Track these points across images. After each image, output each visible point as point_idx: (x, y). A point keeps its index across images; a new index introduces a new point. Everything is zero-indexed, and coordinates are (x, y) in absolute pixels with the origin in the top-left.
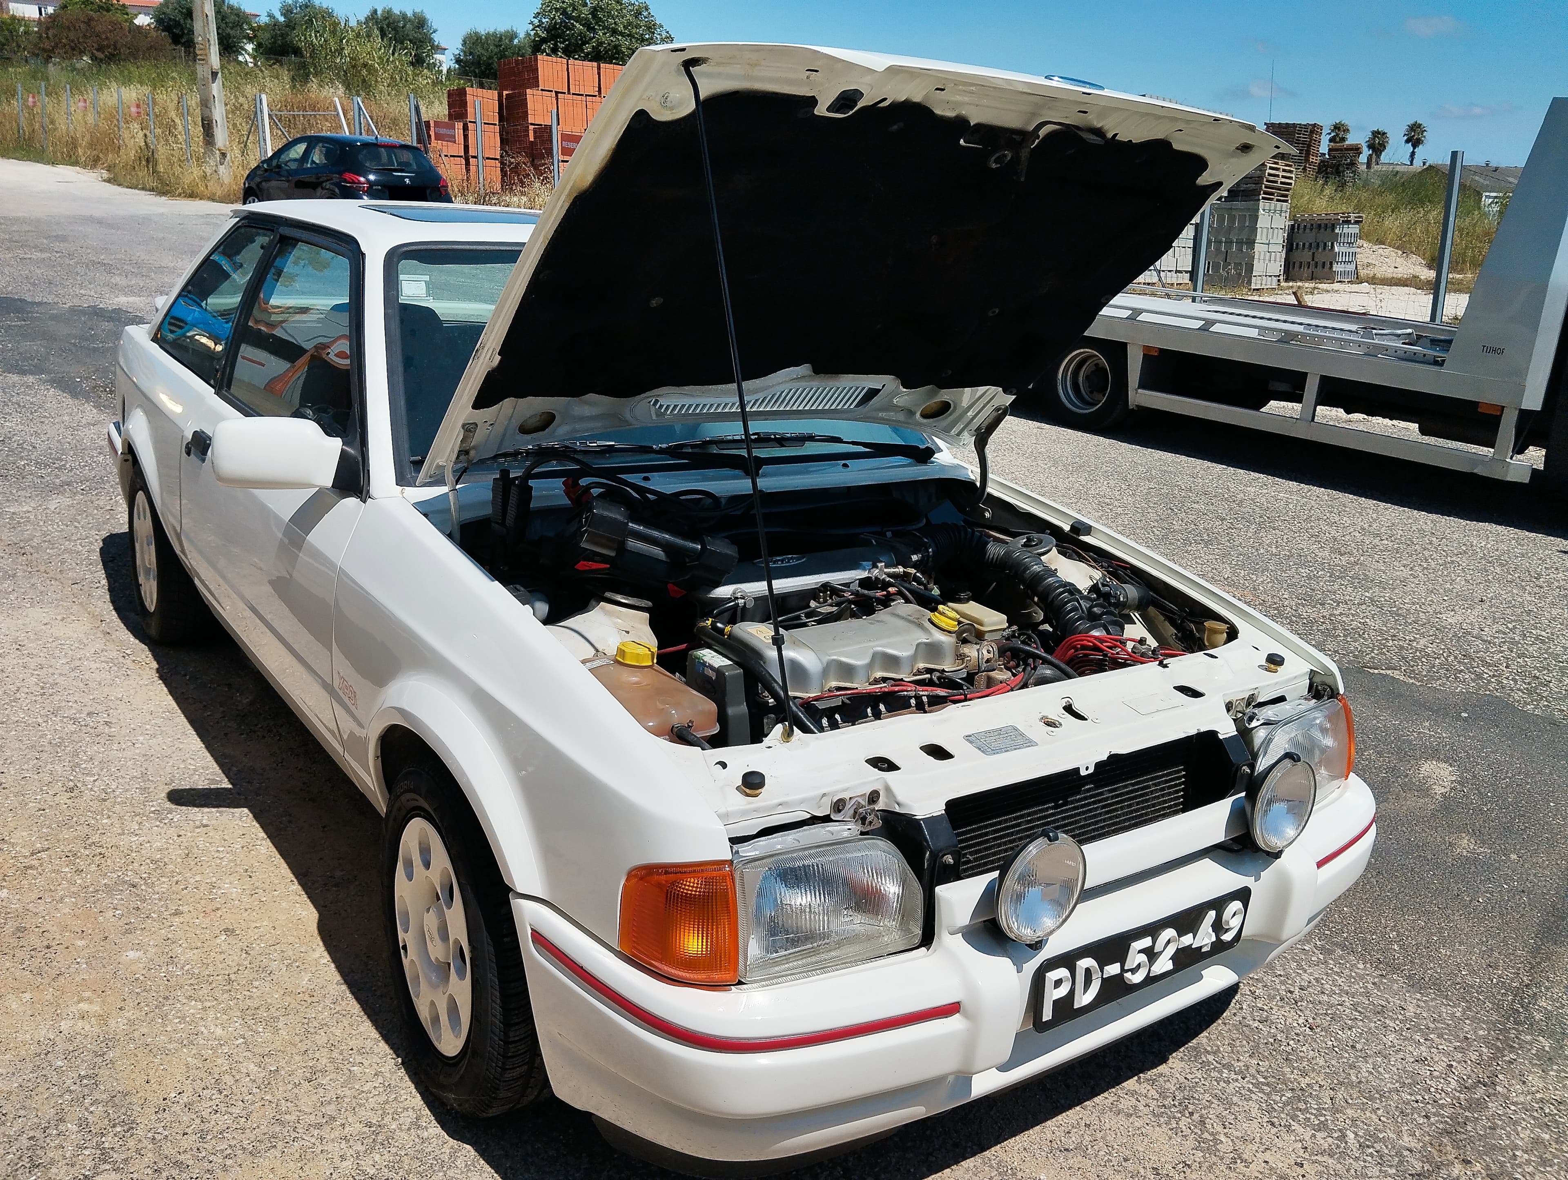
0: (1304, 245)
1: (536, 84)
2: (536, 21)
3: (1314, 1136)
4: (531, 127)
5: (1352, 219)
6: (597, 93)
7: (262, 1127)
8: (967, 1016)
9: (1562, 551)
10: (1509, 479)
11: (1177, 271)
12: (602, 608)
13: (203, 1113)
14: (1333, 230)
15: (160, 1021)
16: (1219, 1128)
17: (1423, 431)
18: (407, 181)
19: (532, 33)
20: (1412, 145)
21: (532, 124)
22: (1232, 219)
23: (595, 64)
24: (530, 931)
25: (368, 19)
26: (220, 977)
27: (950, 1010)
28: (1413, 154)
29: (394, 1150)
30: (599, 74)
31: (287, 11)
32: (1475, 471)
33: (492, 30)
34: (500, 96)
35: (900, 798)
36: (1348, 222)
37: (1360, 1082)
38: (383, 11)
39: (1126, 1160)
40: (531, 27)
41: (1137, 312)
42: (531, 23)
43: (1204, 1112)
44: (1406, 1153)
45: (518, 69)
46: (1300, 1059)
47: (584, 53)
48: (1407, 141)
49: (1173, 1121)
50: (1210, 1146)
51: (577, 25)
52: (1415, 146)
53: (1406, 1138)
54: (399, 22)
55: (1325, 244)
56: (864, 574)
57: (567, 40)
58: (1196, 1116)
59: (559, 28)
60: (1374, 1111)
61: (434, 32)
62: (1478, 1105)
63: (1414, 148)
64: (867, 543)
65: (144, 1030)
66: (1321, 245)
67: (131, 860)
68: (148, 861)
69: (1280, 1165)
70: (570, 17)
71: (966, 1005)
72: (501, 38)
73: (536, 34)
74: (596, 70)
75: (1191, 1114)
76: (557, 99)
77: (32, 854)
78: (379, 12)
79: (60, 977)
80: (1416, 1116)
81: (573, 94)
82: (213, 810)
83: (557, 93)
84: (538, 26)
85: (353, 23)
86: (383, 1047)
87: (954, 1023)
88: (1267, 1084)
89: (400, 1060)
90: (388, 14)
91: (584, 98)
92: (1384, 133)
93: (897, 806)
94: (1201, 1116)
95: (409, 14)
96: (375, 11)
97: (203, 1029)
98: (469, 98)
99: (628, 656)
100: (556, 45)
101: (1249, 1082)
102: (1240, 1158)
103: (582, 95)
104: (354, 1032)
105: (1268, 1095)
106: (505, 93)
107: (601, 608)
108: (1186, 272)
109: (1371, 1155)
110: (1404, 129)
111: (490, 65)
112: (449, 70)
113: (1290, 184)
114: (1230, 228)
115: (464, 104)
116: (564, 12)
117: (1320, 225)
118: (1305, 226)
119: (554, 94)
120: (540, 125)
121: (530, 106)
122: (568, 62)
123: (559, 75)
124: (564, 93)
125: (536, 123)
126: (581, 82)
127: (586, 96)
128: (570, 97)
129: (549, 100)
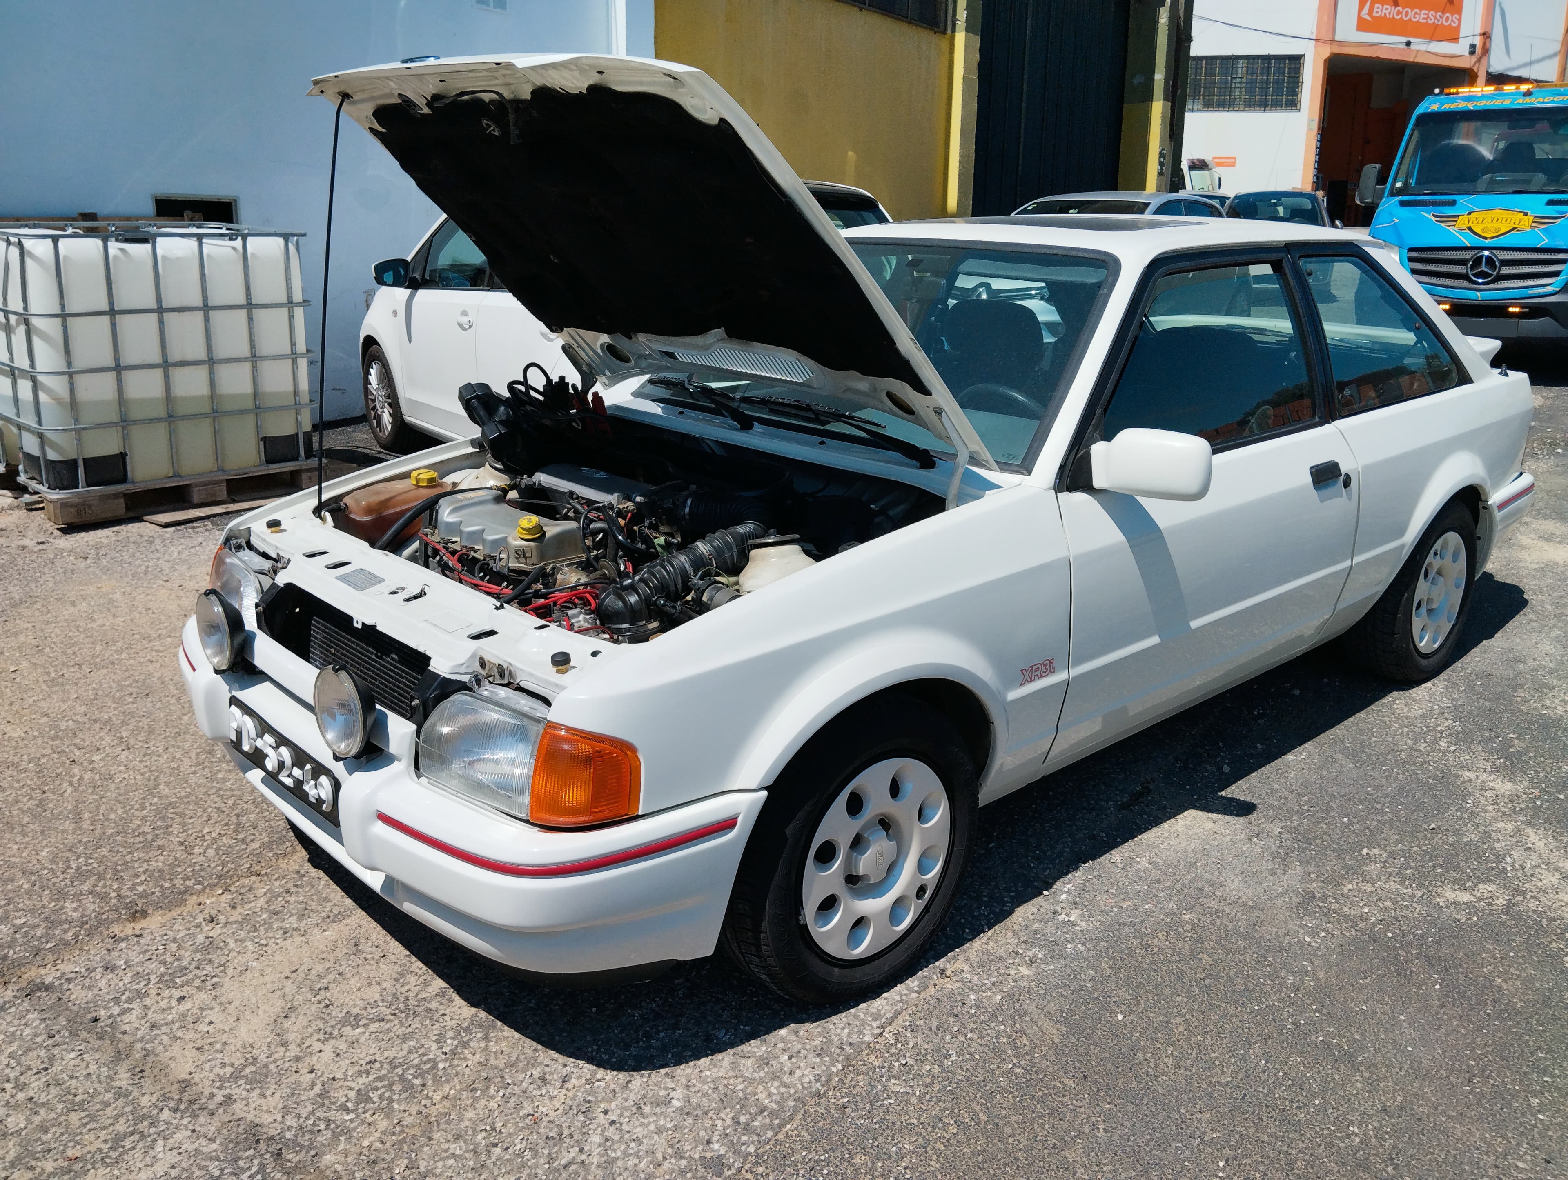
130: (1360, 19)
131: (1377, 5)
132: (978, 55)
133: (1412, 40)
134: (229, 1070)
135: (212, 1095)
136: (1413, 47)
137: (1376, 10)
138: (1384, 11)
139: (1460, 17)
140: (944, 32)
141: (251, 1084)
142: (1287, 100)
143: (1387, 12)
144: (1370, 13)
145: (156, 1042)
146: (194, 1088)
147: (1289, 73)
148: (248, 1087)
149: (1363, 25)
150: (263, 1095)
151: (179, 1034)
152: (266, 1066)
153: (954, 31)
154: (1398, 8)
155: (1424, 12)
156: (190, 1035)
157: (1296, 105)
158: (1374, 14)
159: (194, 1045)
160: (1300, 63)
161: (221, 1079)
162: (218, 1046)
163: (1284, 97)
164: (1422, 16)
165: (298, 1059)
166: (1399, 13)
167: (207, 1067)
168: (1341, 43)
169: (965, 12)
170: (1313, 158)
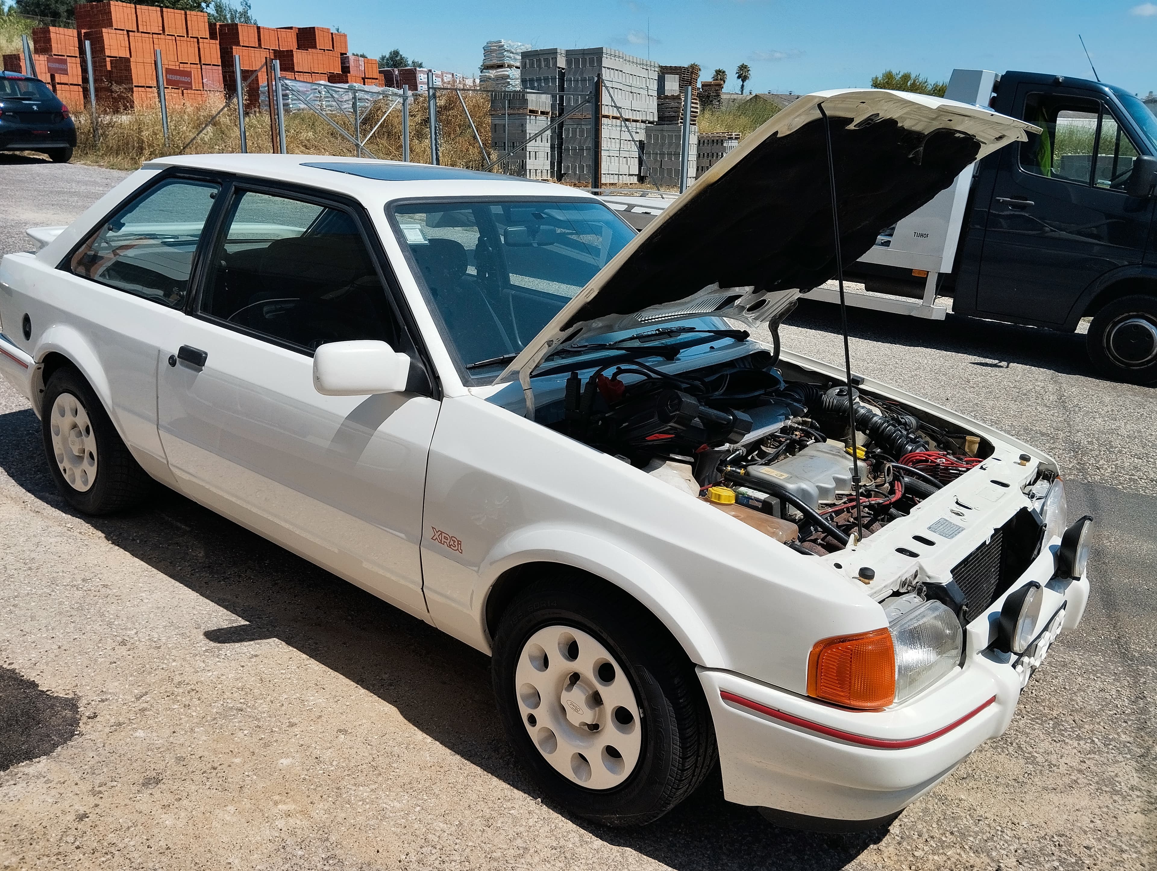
0: (704, 154)
1: (110, 24)
3: (1079, 744)
4: (108, 59)
5: (734, 136)
6: (161, 32)
7: (483, 865)
8: (999, 703)
9: (974, 363)
10: (933, 318)
11: (630, 175)
12: (670, 466)
13: (435, 865)
14: (722, 144)
15: (348, 806)
16: (1031, 749)
17: (867, 289)
18: (35, 108)
20: (742, 80)
21: (108, 57)
22: (663, 138)
23: (183, 12)
24: (719, 692)
26: (364, 766)
27: (993, 700)
28: (743, 86)
29: (583, 861)
30: (162, 16)
32: (911, 314)
34: (79, 34)
35: (930, 573)
36: (731, 139)
37: (1081, 708)
39: (998, 778)
41: (631, 206)
43: (1017, 741)
44: (1128, 745)
45: (93, 12)
46: (1044, 700)
48: (739, 77)
49: (1005, 750)
50: (1031, 760)
52: (743, 81)
53: (1123, 736)
55: (717, 154)
56: (781, 425)
58: (1014, 744)
60: (1099, 723)
62: (1144, 711)
63: (743, 82)
64: (768, 403)
65: (343, 815)
66: (715, 155)
67: (220, 691)
68: (235, 689)
69: (1074, 764)
71: (1000, 696)
74: (183, 16)
75: (1011, 744)
76: (129, 36)
77: (138, 699)
79: (243, 789)
80: (1120, 723)
81: (142, 32)
82: (252, 643)
83: (128, 31)
86: (518, 794)
87: (993, 708)
88: (1037, 718)
89: (539, 800)
91: (151, 36)
92: (724, 72)
93: (927, 579)
94: (1017, 744)
97: (385, 805)
98: (52, 35)
99: (723, 498)
101: (1027, 719)
102: (1052, 764)
103: (149, 33)
104: (491, 787)
105: (1041, 724)
106: (83, 31)
107: (667, 465)
108: (635, 175)
109: (1112, 749)
110: (735, 69)
111: (48, 5)
112: (11, 8)
113: (697, 112)
114: (663, 145)
115: (48, 40)
117: (713, 141)
118: (704, 142)
119: (125, 32)
120: (116, 57)
121: (106, 42)
122: (135, 7)
123: (130, 17)
124: (134, 32)
125: (112, 55)
126: (148, 23)
127: (153, 33)
128: (139, 34)
129: (122, 37)
134: (1116, 798)
135: (1138, 797)
141: (1114, 784)
145: (1131, 843)
146: (1143, 807)
148: (1117, 784)
150: (1116, 775)
151: (1115, 834)
152: (1097, 783)
156: (1111, 828)
159: (1115, 822)
161: (1124, 798)
162: (1105, 810)
165: (1080, 771)
167: (1123, 808)
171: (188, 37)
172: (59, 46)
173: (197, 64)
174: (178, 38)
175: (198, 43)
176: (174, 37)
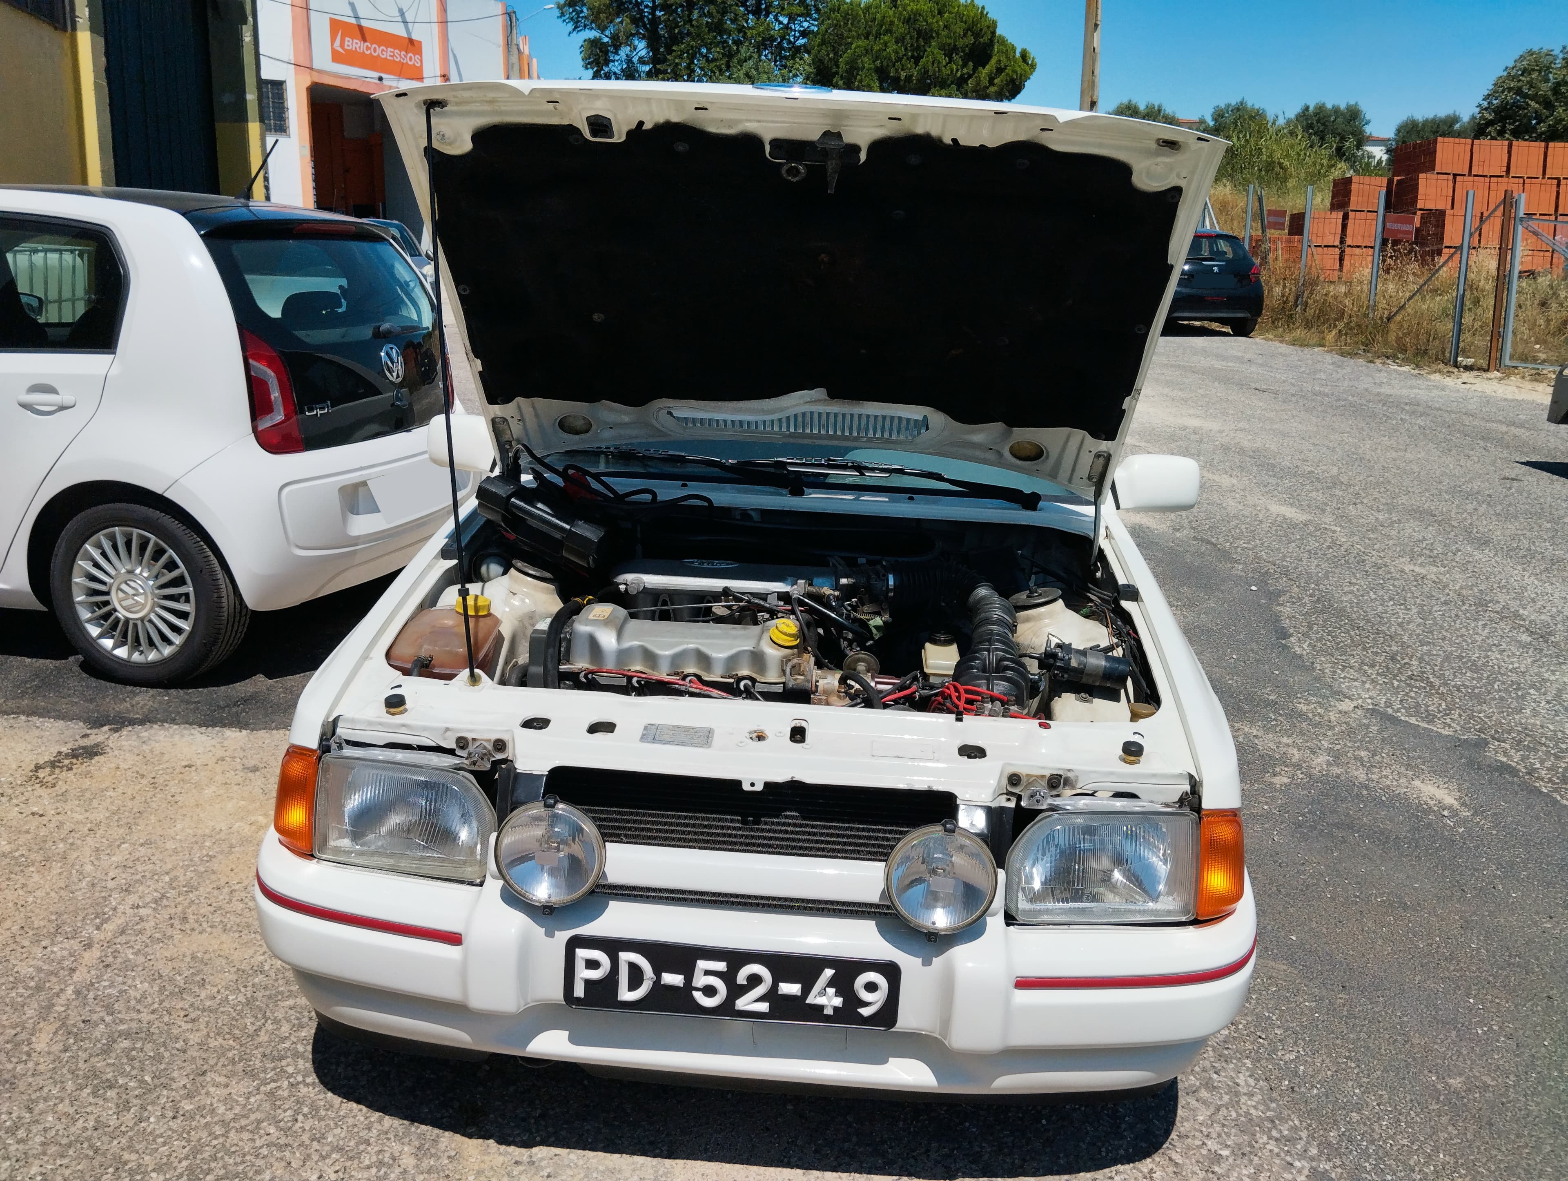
1: (1431, 168)
2: (1485, 104)
4: (1419, 213)
6: (1504, 173)
18: (1216, 269)
19: (1478, 116)
21: (1420, 210)
25: (1298, 117)
27: (454, 939)
30: (1509, 152)
31: (1219, 116)
33: (1431, 116)
34: (1389, 182)
38: (1316, 108)
40: (1478, 109)
42: (1480, 106)
45: (1415, 153)
47: (1536, 133)
51: (1532, 103)
54: (1330, 116)
57: (1518, 121)
59: (1511, 108)
61: (1366, 124)
70: (1526, 96)
72: (1438, 125)
73: (1482, 118)
76: (1455, 182)
78: (1311, 108)
81: (1475, 176)
83: (1455, 175)
84: (1486, 109)
85: (1281, 122)
90: (1320, 108)
91: (1487, 179)
95: (1343, 107)
96: (1307, 108)
98: (1354, 186)
100: (1504, 127)
103: (1485, 176)
106: (1396, 179)
115: (1348, 193)
116: (1519, 91)
119: (1451, 177)
120: (1431, 210)
121: (1421, 190)
122: (1473, 142)
123: (1462, 155)
124: (1464, 175)
125: (1426, 207)
126: (1487, 163)
127: (1491, 176)
128: (1471, 178)
129: (1446, 184)
130: (334, 51)
131: (347, 39)
132: (104, 59)
133: (384, 76)
136: (385, 82)
137: (346, 43)
138: (354, 45)
139: (421, 56)
140: (64, 29)
142: (275, 125)
143: (357, 46)
144: (342, 45)
147: (273, 98)
149: (337, 57)
153: (74, 28)
154: (366, 44)
155: (389, 49)
157: (285, 131)
158: (346, 47)
160: (282, 89)
163: (272, 122)
164: (389, 53)
166: (368, 48)
168: (319, 72)
169: (87, 10)
170: (310, 185)
171: (1544, 178)
172: (1360, 199)
173: (1551, 215)
174: (1527, 181)
175: (1558, 185)
176: (1521, 180)
